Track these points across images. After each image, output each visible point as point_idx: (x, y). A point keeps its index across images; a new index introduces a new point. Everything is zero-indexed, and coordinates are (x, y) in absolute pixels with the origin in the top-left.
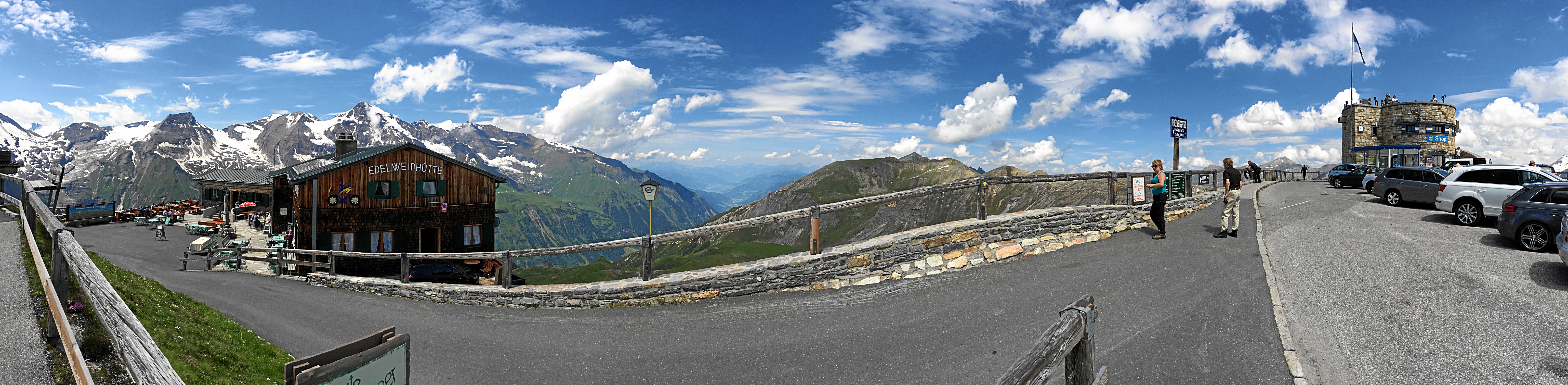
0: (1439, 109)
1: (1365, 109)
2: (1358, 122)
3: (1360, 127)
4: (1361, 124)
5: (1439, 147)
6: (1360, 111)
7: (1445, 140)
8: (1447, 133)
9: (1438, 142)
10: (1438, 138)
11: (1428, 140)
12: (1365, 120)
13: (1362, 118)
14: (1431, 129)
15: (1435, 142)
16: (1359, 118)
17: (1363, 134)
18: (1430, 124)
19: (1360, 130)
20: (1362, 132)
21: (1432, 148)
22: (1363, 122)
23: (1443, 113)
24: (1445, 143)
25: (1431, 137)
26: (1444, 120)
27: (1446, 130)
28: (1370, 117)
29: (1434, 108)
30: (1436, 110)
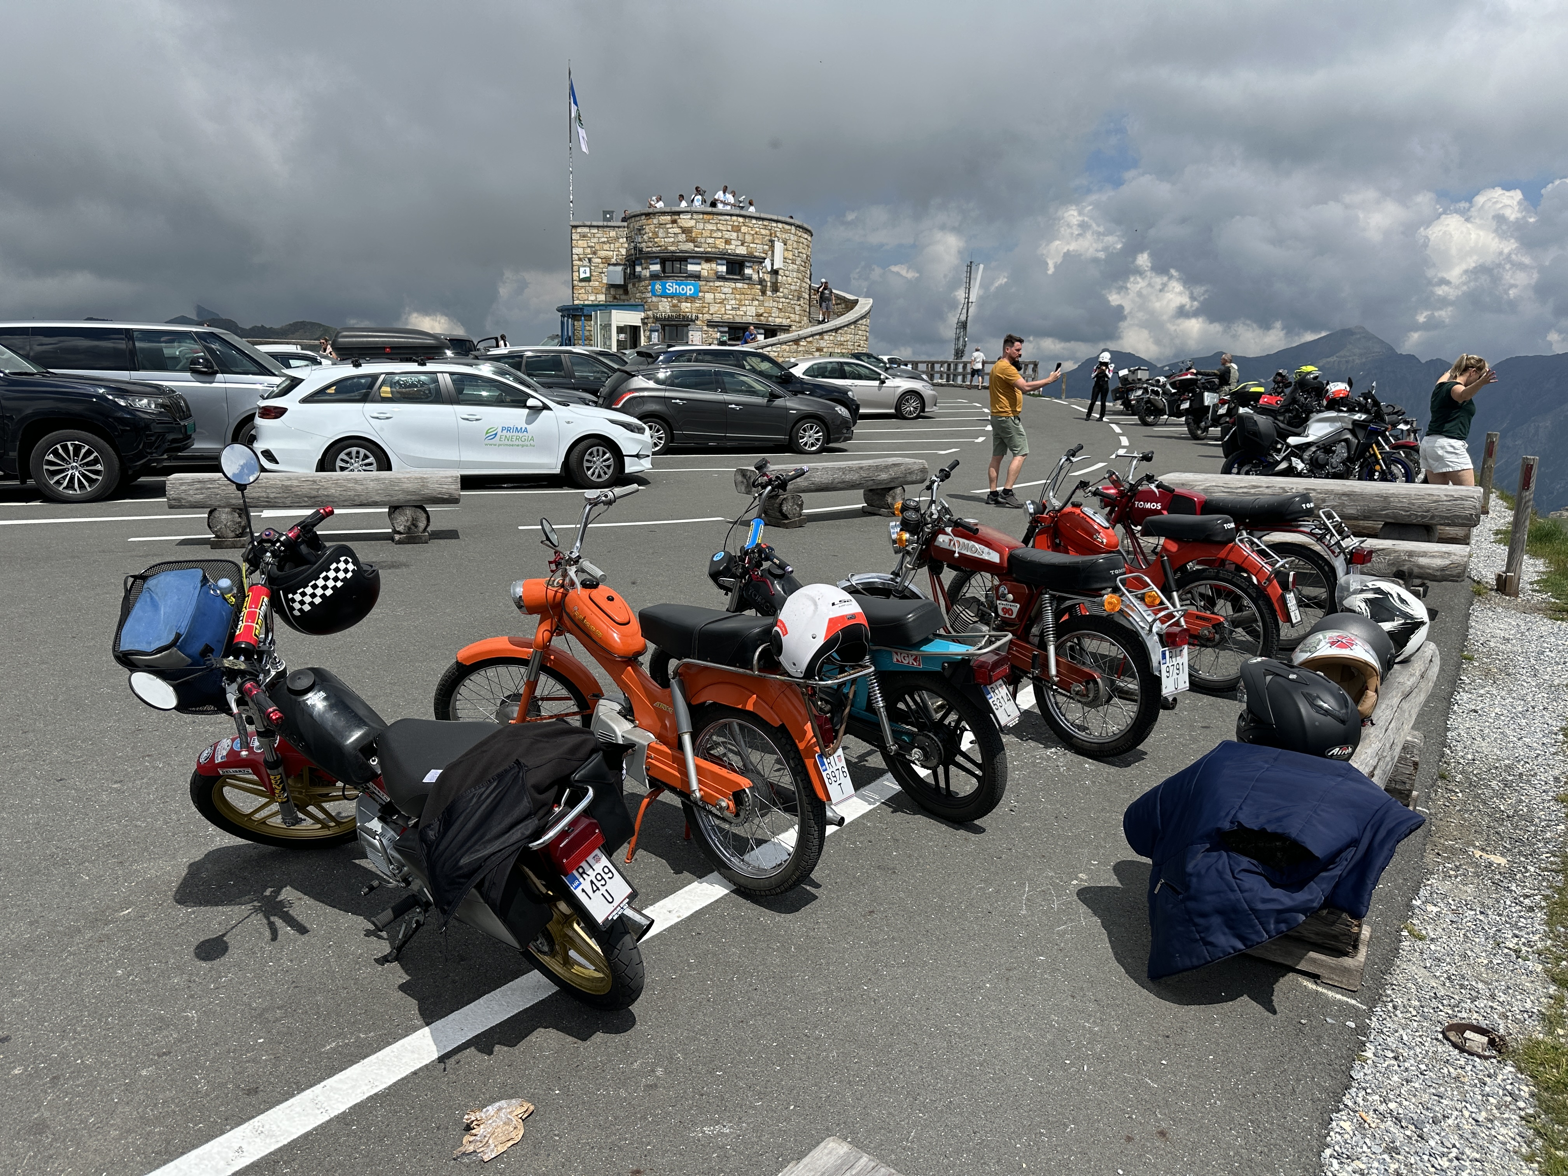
0: (674, 222)
1: (595, 231)
2: (580, 260)
3: (582, 270)
4: (586, 263)
5: (674, 306)
6: (584, 236)
7: (689, 290)
8: (697, 277)
9: (672, 296)
10: (672, 287)
11: (653, 292)
12: (594, 253)
13: (588, 250)
14: (658, 267)
15: (667, 296)
16: (580, 251)
17: (591, 283)
18: (657, 257)
19: (582, 276)
20: (587, 280)
21: (661, 308)
22: (590, 260)
23: (685, 230)
24: (692, 299)
25: (658, 286)
26: (690, 246)
27: (691, 268)
28: (606, 247)
29: (664, 222)
30: (668, 226)
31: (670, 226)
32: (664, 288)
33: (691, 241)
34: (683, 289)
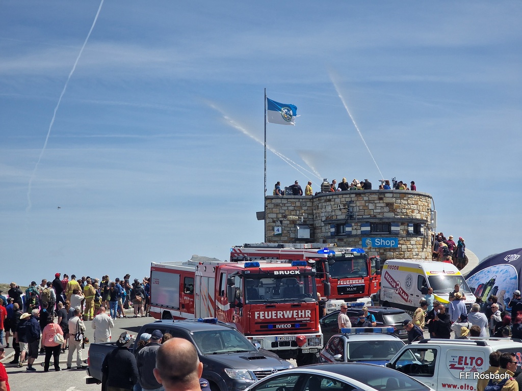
0: (381, 199)
1: (285, 202)
2: (274, 222)
3: (276, 229)
4: (279, 223)
5: (382, 254)
6: (277, 205)
7: (391, 243)
8: (397, 234)
9: (380, 248)
10: (379, 241)
11: (364, 245)
12: (285, 217)
13: (280, 215)
14: (368, 228)
15: (375, 247)
17: (282, 238)
18: (367, 222)
20: (279, 235)
22: (281, 222)
24: (393, 249)
26: (392, 215)
27: (393, 228)
29: (373, 199)
30: (376, 202)
31: (378, 201)
32: (374, 242)
33: (393, 212)
34: (388, 243)
